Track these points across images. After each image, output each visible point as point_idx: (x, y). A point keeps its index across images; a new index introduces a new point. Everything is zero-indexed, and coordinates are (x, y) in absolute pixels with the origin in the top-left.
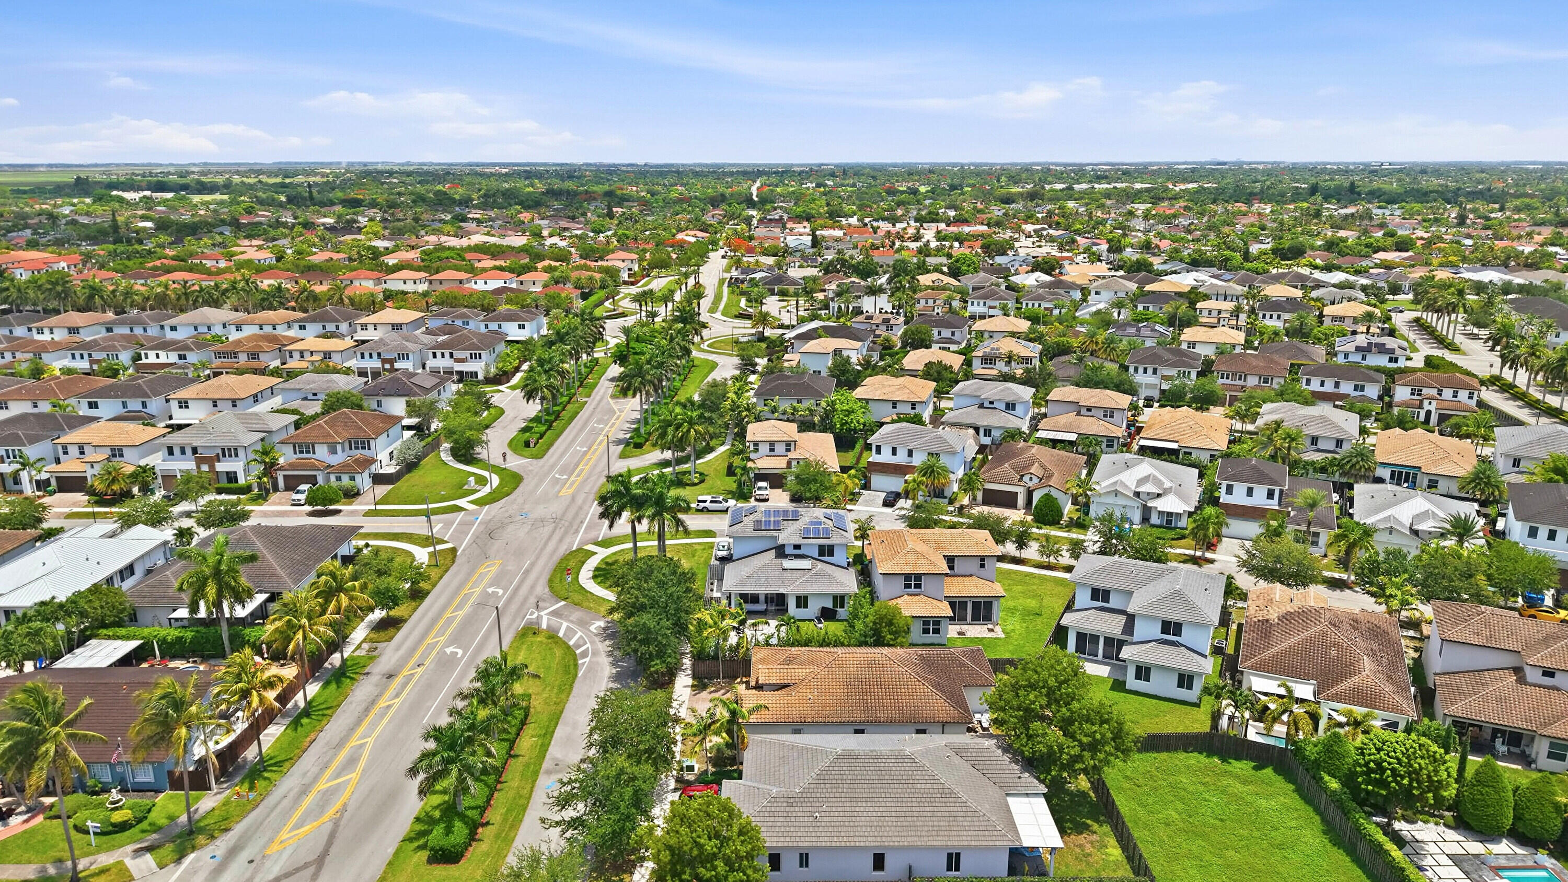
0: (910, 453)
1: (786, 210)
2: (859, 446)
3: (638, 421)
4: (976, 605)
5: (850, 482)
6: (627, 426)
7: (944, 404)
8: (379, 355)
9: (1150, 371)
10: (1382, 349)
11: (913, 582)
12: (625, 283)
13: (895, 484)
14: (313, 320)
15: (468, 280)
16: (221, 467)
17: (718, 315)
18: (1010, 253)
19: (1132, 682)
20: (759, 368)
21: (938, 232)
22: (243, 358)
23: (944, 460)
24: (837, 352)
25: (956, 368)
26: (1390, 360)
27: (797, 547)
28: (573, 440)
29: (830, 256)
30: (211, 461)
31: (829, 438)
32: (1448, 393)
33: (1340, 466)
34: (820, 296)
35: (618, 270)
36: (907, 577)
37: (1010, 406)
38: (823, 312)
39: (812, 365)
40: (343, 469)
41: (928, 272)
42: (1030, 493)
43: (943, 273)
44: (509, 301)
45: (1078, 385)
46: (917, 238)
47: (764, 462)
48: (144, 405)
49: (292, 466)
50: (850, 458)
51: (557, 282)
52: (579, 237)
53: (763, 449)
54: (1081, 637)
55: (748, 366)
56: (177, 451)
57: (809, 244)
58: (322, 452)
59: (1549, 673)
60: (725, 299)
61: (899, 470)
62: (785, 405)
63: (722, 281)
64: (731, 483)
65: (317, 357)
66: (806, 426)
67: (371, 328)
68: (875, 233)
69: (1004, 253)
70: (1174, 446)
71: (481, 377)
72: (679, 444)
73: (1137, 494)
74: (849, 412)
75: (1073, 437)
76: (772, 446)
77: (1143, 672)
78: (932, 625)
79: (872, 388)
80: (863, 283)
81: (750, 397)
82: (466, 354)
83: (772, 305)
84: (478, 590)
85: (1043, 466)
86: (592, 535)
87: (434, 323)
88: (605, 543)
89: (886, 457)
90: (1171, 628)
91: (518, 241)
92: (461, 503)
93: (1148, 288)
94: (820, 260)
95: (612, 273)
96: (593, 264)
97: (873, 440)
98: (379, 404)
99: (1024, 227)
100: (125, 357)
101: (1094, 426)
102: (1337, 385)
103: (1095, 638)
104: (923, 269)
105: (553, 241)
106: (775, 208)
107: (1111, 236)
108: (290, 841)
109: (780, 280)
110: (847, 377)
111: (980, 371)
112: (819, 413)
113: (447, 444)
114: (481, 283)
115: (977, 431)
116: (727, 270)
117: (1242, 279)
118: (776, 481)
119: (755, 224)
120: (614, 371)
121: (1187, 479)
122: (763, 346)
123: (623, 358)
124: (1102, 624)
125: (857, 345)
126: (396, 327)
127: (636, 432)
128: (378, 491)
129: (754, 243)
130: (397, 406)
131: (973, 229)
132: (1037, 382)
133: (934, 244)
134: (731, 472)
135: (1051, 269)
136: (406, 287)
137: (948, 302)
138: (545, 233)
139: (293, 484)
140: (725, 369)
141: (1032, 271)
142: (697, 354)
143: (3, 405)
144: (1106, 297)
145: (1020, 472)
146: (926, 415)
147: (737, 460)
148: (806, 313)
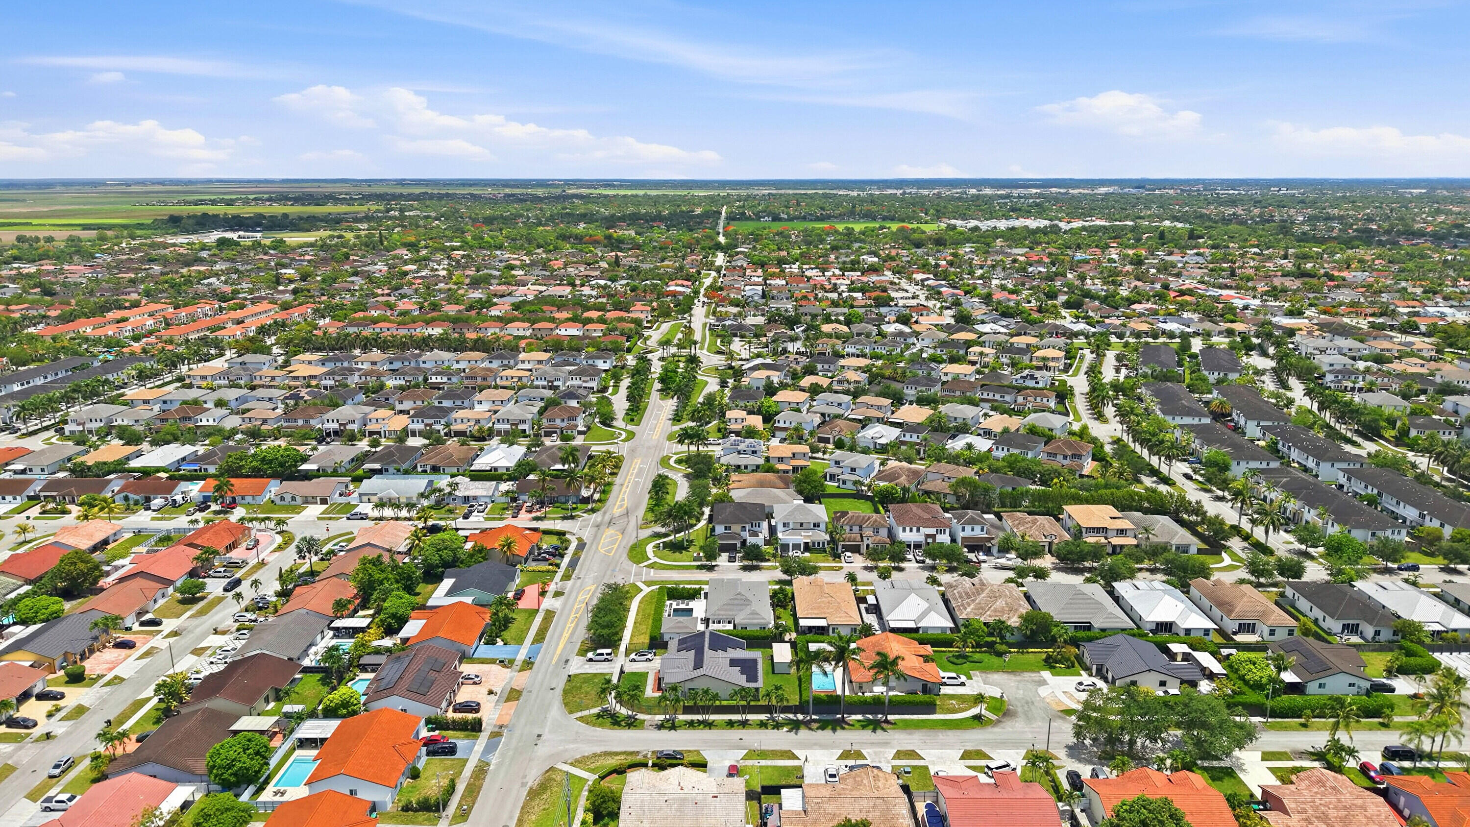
0: (791, 423)
1: (746, 256)
2: (772, 421)
3: (677, 411)
4: (801, 468)
5: (767, 434)
6: (672, 412)
7: (815, 403)
8: (545, 379)
9: (913, 388)
10: (1032, 377)
11: (781, 460)
12: (646, 327)
13: (783, 435)
14: (497, 358)
15: (556, 328)
16: (520, 427)
17: (705, 351)
18: (892, 303)
19: (841, 485)
20: (729, 385)
21: (852, 282)
22: (479, 380)
23: (805, 425)
24: (768, 377)
25: (824, 386)
27: (745, 451)
28: (650, 417)
29: (773, 306)
30: (516, 425)
31: (760, 417)
32: (1039, 399)
33: (957, 428)
34: (764, 340)
35: (642, 321)
36: (780, 458)
37: (840, 405)
38: (764, 351)
39: (754, 384)
40: (568, 428)
41: (832, 322)
42: (835, 437)
43: (840, 322)
44: (591, 345)
45: (875, 395)
46: (835, 289)
47: (734, 427)
48: (463, 402)
49: (547, 427)
50: (768, 425)
51: (610, 330)
53: (733, 421)
54: (831, 475)
55: (723, 384)
56: (500, 421)
57: (761, 293)
58: (558, 422)
59: (949, 478)
60: (708, 340)
61: (785, 429)
62: (742, 404)
63: (705, 325)
64: (720, 435)
65: (515, 380)
66: (750, 413)
67: (526, 362)
68: (808, 281)
69: (887, 304)
70: (901, 421)
71: (596, 389)
72: (699, 419)
73: (873, 437)
74: (770, 407)
75: (861, 417)
76: (736, 419)
77: (844, 482)
78: (785, 471)
79: (783, 396)
80: (789, 332)
81: (726, 400)
82: (587, 378)
83: (737, 345)
84: (638, 465)
85: (842, 428)
86: (671, 451)
87: (558, 359)
88: (676, 453)
89: (781, 425)
90: (853, 470)
91: (565, 291)
92: (617, 440)
93: (954, 337)
94: (766, 309)
95: (638, 322)
96: (625, 315)
97: (777, 418)
98: (566, 402)
99: (915, 276)
100: (421, 379)
101: (872, 413)
102: (995, 395)
103: (834, 475)
104: (828, 320)
105: (586, 290)
106: (737, 253)
107: (967, 288)
108: (617, 511)
109: (741, 327)
110: (771, 390)
111: (836, 387)
112: (756, 407)
113: (597, 420)
114: (563, 330)
115: (823, 415)
116: (707, 316)
117: (1020, 328)
118: (738, 434)
119: (723, 272)
120: (658, 386)
121: (897, 432)
122: (731, 372)
123: (662, 380)
124: (835, 470)
125: (778, 373)
126: (540, 362)
127: (676, 415)
128: (582, 437)
129: (724, 293)
130: (573, 403)
131: (878, 278)
132: (856, 395)
133: (844, 295)
134: (719, 430)
135: (909, 320)
136: (521, 333)
137: (833, 346)
138: (578, 282)
139: (548, 434)
140: (713, 386)
141: (897, 321)
142: (699, 377)
143: (401, 402)
144: (927, 342)
145: (832, 429)
146: (804, 409)
147: (722, 426)
148: (756, 351)
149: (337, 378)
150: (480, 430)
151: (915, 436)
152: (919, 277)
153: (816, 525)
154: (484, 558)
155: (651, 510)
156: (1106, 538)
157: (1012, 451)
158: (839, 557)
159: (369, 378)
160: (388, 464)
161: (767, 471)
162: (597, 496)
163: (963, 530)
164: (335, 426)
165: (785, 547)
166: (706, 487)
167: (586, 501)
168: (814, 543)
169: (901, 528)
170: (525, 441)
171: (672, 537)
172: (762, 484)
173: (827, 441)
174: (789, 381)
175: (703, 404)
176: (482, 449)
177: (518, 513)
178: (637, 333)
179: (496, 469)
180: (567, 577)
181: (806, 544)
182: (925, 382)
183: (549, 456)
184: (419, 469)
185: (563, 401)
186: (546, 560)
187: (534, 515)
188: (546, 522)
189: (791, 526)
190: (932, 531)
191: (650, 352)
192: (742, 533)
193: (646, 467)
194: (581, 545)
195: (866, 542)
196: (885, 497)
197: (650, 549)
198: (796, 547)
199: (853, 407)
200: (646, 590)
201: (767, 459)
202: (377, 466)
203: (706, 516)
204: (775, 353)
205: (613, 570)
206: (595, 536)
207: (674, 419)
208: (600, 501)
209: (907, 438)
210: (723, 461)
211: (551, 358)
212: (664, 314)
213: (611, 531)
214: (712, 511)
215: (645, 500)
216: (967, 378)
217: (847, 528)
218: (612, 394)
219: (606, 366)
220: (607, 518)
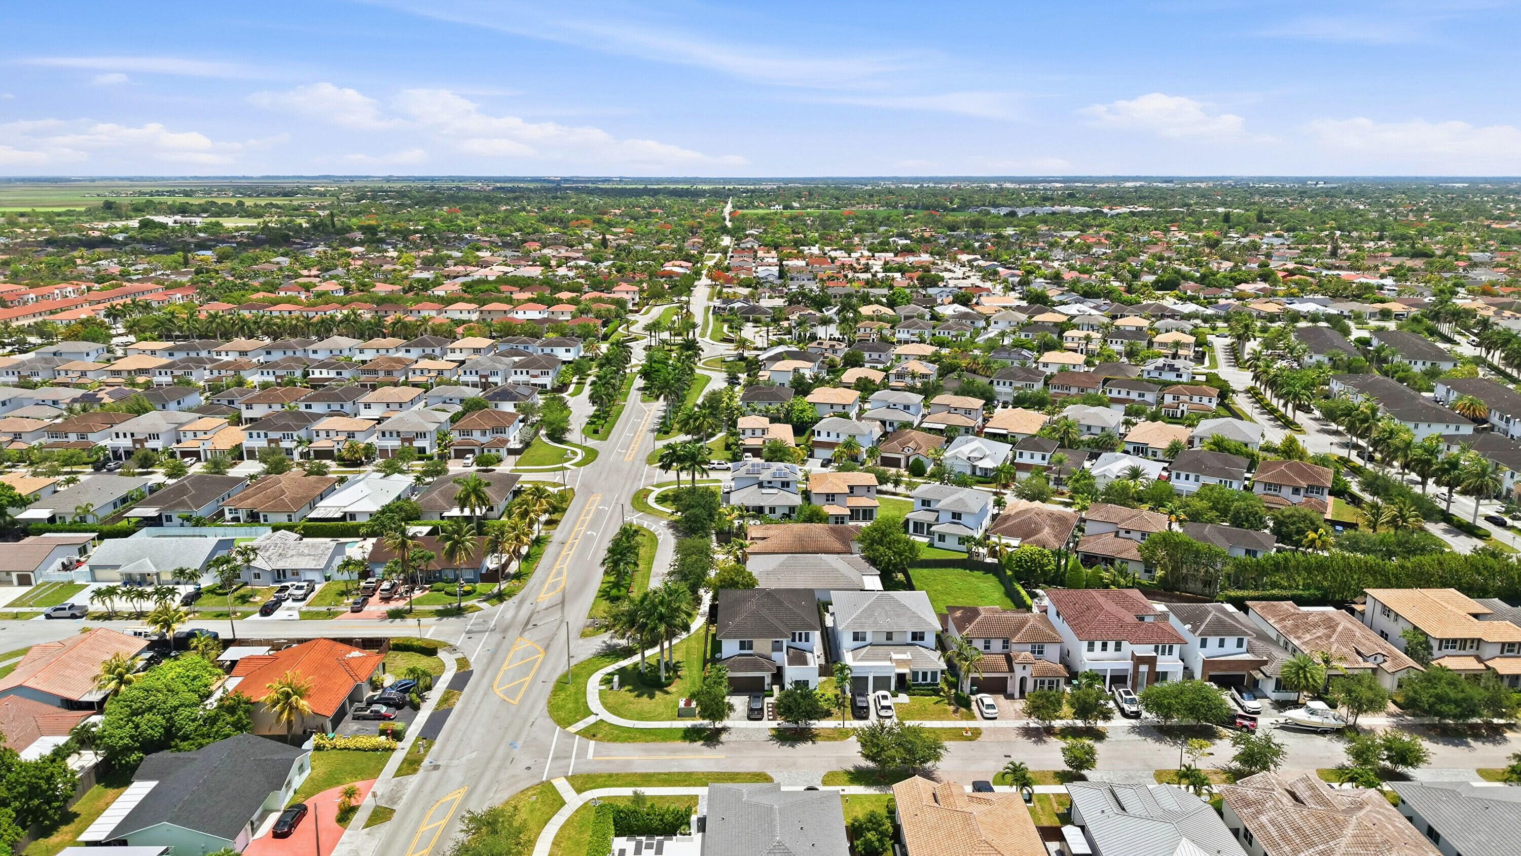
0: (838, 436)
1: (756, 238)
2: (808, 433)
3: (664, 417)
4: (865, 511)
5: (802, 453)
6: (656, 420)
7: (867, 406)
8: (477, 373)
9: (1007, 384)
10: (1172, 368)
11: (830, 497)
12: (631, 311)
13: (828, 454)
14: (416, 345)
15: (511, 311)
16: (417, 444)
17: (707, 339)
18: (941, 284)
19: (937, 543)
20: (741, 381)
21: (886, 263)
22: (381, 374)
23: (858, 439)
24: (796, 370)
25: (878, 382)
26: (1177, 376)
27: (770, 482)
28: (624, 428)
29: (794, 287)
30: (410, 441)
31: (789, 427)
32: (1196, 399)
33: (1097, 443)
34: (785, 324)
35: (626, 303)
36: (828, 495)
37: (906, 407)
38: (787, 337)
39: (778, 379)
40: (490, 445)
41: (871, 303)
42: (908, 458)
43: (882, 304)
44: (554, 330)
45: (956, 394)
46: (867, 269)
47: (750, 442)
48: (342, 406)
49: (460, 444)
50: (802, 439)
51: (582, 313)
52: (585, 268)
53: (749, 433)
54: (915, 524)
55: (733, 381)
56: (387, 434)
57: (777, 274)
58: (477, 435)
59: (1128, 532)
60: (711, 325)
61: (831, 445)
62: (761, 407)
63: (708, 308)
64: (728, 454)
65: (433, 374)
66: (773, 420)
67: (458, 351)
68: (833, 262)
69: (935, 285)
70: (1005, 432)
71: (549, 388)
72: (698, 430)
73: (969, 458)
74: (803, 411)
75: (943, 427)
76: (753, 430)
77: (942, 538)
78: (840, 519)
79: (818, 395)
80: (818, 314)
81: (737, 402)
82: (538, 372)
83: (749, 331)
84: (594, 508)
85: (916, 443)
86: (650, 481)
87: (503, 347)
88: (659, 486)
89: (823, 438)
90: (956, 516)
91: (536, 272)
92: (566, 465)
93: (1038, 318)
94: (786, 290)
95: (621, 303)
96: (605, 295)
97: (816, 428)
98: (496, 406)
99: (959, 257)
100: (298, 373)
101: (958, 420)
102: (1128, 393)
103: (922, 524)
104: (866, 300)
105: (562, 271)
106: (747, 236)
107: (1028, 268)
108: (545, 598)
109: (754, 310)
110: (802, 387)
111: (893, 383)
112: (783, 411)
113: (543, 432)
114: (521, 313)
115: (883, 423)
116: (710, 299)
117: (1115, 310)
118: (756, 452)
119: (730, 254)
120: (640, 382)
121: (1004, 450)
122: (743, 364)
123: (646, 374)
124: (925, 517)
125: (811, 365)
126: (477, 351)
127: (664, 423)
128: (512, 459)
129: (731, 274)
130: (508, 407)
131: (917, 259)
132: (928, 391)
133: (880, 275)
134: (728, 447)
135: (970, 300)
136: (465, 316)
137: (880, 331)
138: (553, 263)
139: (460, 454)
140: (718, 381)
141: (953, 302)
142: (697, 371)
143: (249, 407)
144: (1002, 325)
145: (903, 446)
146: (853, 413)
147: (731, 440)
148: (775, 338)
149: (176, 373)
150: (353, 449)
151: (1038, 456)
152: (964, 258)
153: (918, 636)
154: (239, 726)
155: (605, 594)
156: (1480, 660)
157: (1203, 479)
158: (967, 705)
159: (223, 372)
160: (172, 507)
161: (810, 519)
162: (514, 567)
163: (1204, 644)
164: (127, 443)
165: (859, 685)
166: (705, 552)
167: (493, 576)
168: (915, 674)
169: (1085, 644)
170: (418, 466)
171: (637, 658)
172: (803, 548)
173: (895, 463)
174: (823, 374)
175: (703, 406)
176: (342, 480)
177: (365, 601)
178: (618, 316)
179: (353, 516)
180: (411, 764)
181: (901, 677)
182: (1023, 375)
183: (443, 494)
184: (228, 516)
185: (492, 404)
186: (379, 717)
187: (393, 605)
188: (411, 621)
189: (869, 639)
190: (1146, 650)
191: (635, 339)
192: (775, 656)
193: (608, 509)
194: (461, 680)
195: (1019, 673)
196: (1030, 571)
197: (594, 684)
198: (881, 683)
199: (924, 411)
200: (574, 800)
201: (806, 495)
202: (152, 512)
203: (705, 607)
204: (800, 340)
205: (512, 745)
206: (494, 655)
207: (659, 431)
208: (518, 576)
209: (1026, 459)
210: (735, 499)
211: (491, 347)
212: (657, 296)
213: (525, 643)
214: (714, 598)
215: (598, 578)
216: (1077, 370)
217: (979, 644)
218: (572, 395)
219: (569, 357)
220: (524, 613)
